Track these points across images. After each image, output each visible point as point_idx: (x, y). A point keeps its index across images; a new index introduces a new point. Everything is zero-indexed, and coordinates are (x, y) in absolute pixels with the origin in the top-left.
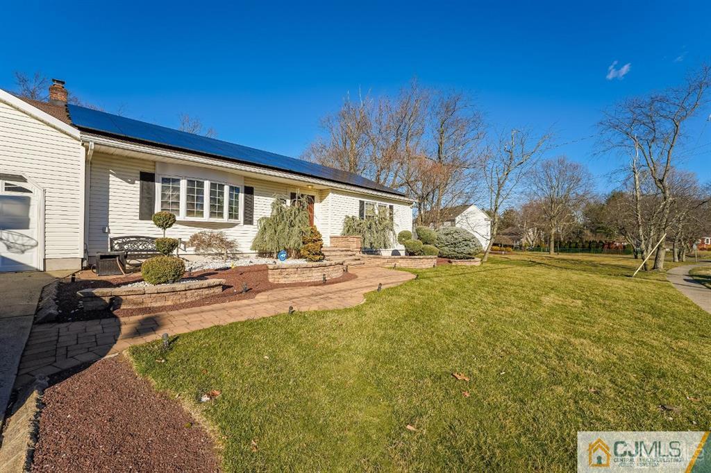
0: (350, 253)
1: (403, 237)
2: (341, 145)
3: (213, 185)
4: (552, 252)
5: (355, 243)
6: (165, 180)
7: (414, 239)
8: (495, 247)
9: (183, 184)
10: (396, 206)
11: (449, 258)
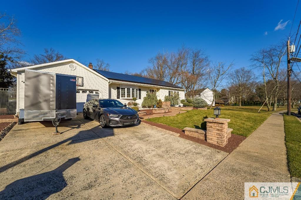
0: (168, 106)
1: (182, 101)
2: (157, 68)
3: (132, 89)
4: (240, 106)
5: (169, 103)
6: (122, 89)
7: (186, 102)
8: (216, 104)
9: (126, 89)
10: (179, 92)
11: (197, 107)
